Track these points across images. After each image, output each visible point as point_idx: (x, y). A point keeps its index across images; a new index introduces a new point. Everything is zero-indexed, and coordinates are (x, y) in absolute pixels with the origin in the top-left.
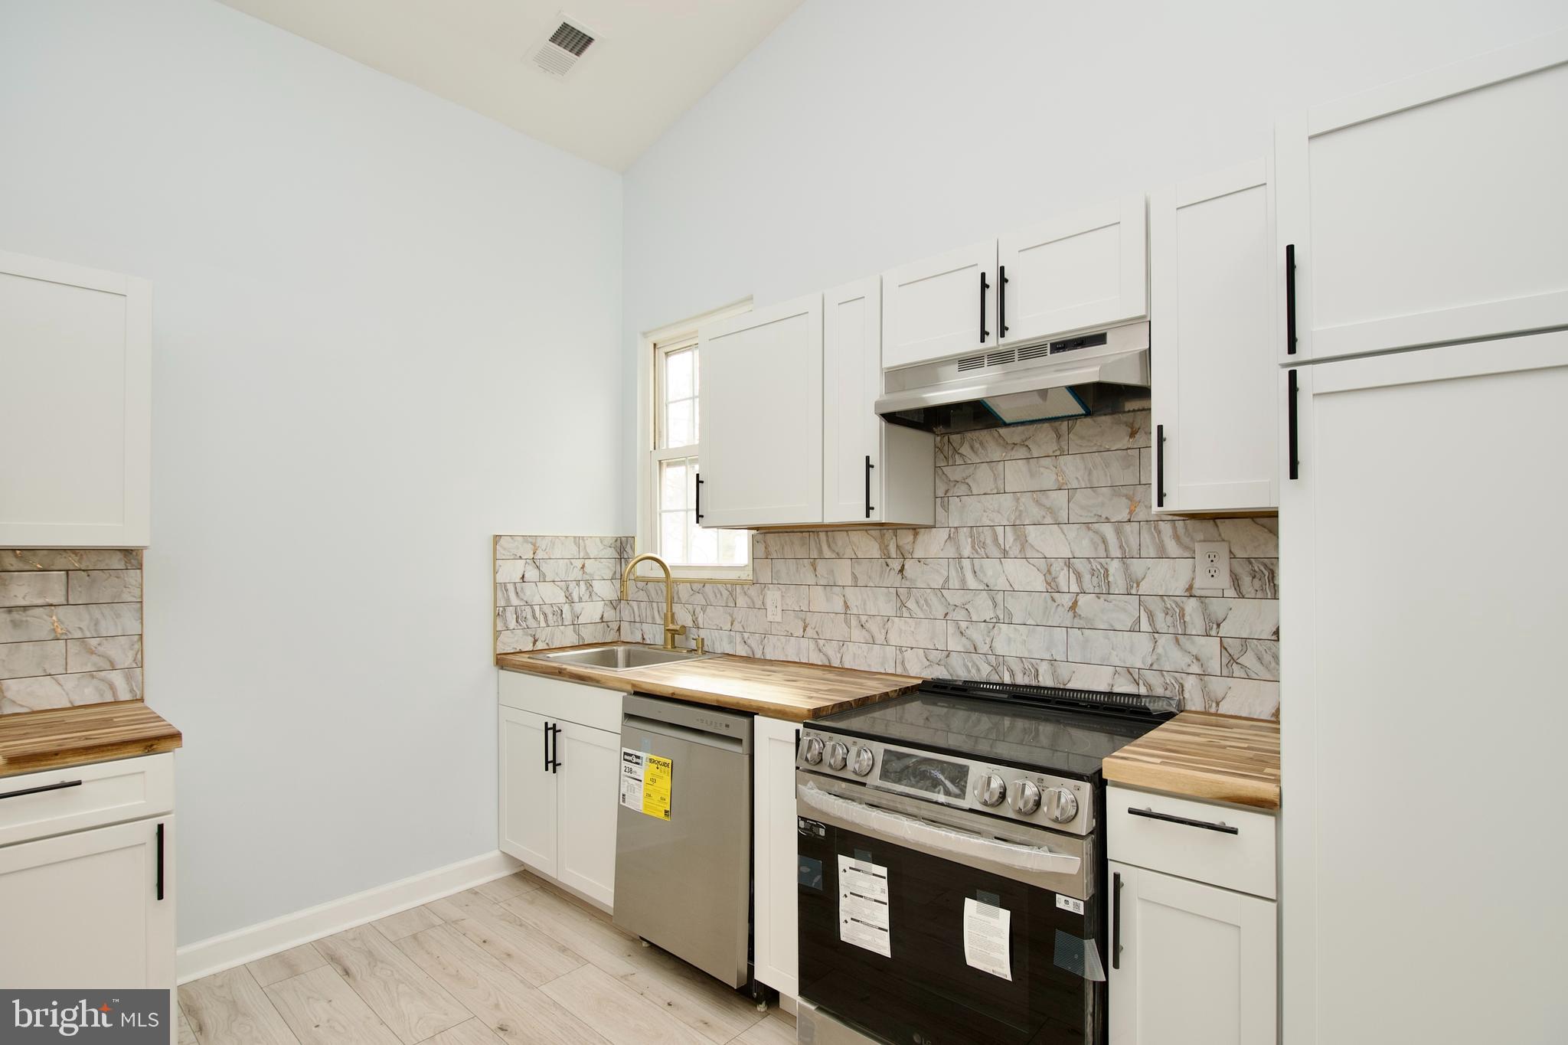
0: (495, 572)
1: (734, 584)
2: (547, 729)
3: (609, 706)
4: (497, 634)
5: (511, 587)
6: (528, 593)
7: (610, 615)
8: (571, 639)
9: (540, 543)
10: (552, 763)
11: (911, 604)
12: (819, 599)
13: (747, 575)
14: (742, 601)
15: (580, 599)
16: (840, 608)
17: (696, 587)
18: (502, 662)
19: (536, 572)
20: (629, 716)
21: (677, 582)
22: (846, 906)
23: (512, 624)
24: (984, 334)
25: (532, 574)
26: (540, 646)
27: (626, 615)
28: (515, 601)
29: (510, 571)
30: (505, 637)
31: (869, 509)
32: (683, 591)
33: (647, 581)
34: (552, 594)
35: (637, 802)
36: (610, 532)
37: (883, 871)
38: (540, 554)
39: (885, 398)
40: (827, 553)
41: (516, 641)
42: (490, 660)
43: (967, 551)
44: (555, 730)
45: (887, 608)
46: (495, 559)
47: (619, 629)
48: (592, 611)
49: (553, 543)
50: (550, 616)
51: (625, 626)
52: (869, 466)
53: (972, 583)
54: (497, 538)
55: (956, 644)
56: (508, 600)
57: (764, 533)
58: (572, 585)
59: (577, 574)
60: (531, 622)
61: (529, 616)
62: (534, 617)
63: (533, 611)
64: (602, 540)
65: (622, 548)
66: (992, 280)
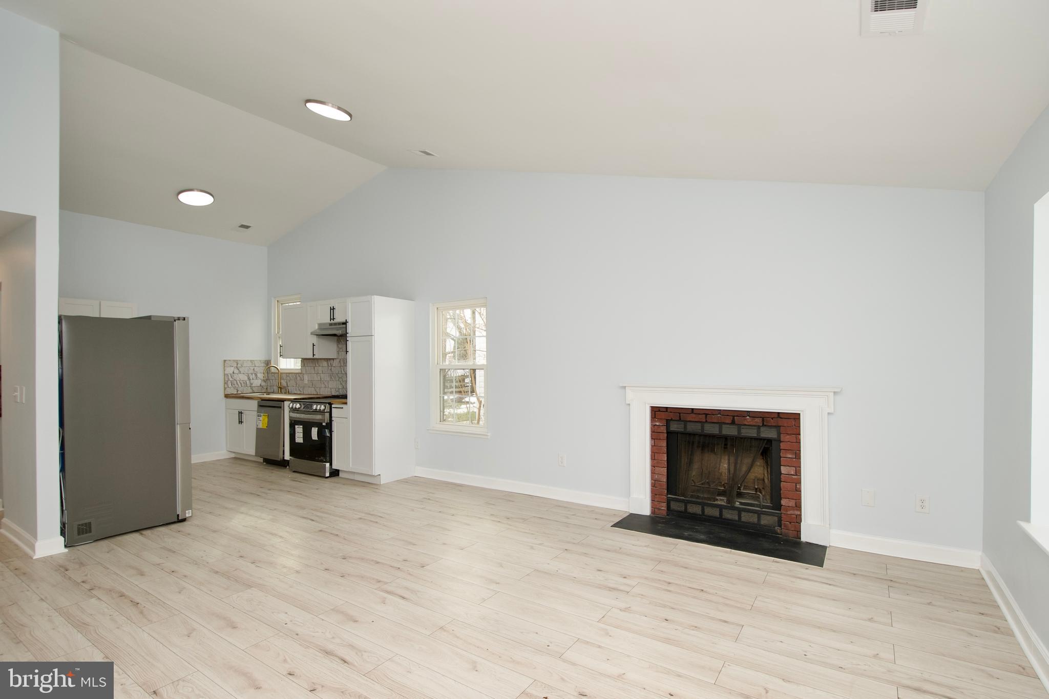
0: (224, 371)
1: (296, 373)
2: (239, 413)
3: (254, 404)
4: (225, 389)
5: (229, 375)
6: (235, 377)
7: (263, 384)
8: (251, 391)
9: (240, 363)
10: (241, 422)
11: (333, 378)
12: (316, 378)
13: (300, 372)
14: (298, 378)
15: (253, 379)
16: (319, 379)
17: (288, 374)
18: (227, 396)
19: (238, 371)
20: (260, 406)
21: (281, 373)
22: (297, 435)
23: (230, 386)
24: (331, 319)
25: (236, 371)
26: (239, 392)
27: (269, 385)
28: (231, 379)
29: (230, 370)
30: (228, 389)
31: (313, 355)
32: (284, 376)
33: (274, 373)
34: (244, 377)
35: (261, 426)
36: (263, 358)
37: (302, 426)
38: (239, 365)
39: (318, 331)
40: (317, 365)
41: (231, 391)
42: (223, 396)
43: (342, 365)
44: (241, 413)
45: (328, 379)
46: (224, 367)
47: (267, 389)
48: (257, 383)
49: (243, 363)
50: (243, 384)
51: (269, 387)
52: (313, 345)
53: (343, 372)
54: (225, 361)
55: (340, 387)
56: (228, 379)
57: (305, 361)
58: (250, 375)
59: (252, 372)
60: (237, 386)
61: (235, 383)
62: (237, 384)
63: (237, 382)
64: (260, 361)
65: (268, 363)
66: (332, 308)
